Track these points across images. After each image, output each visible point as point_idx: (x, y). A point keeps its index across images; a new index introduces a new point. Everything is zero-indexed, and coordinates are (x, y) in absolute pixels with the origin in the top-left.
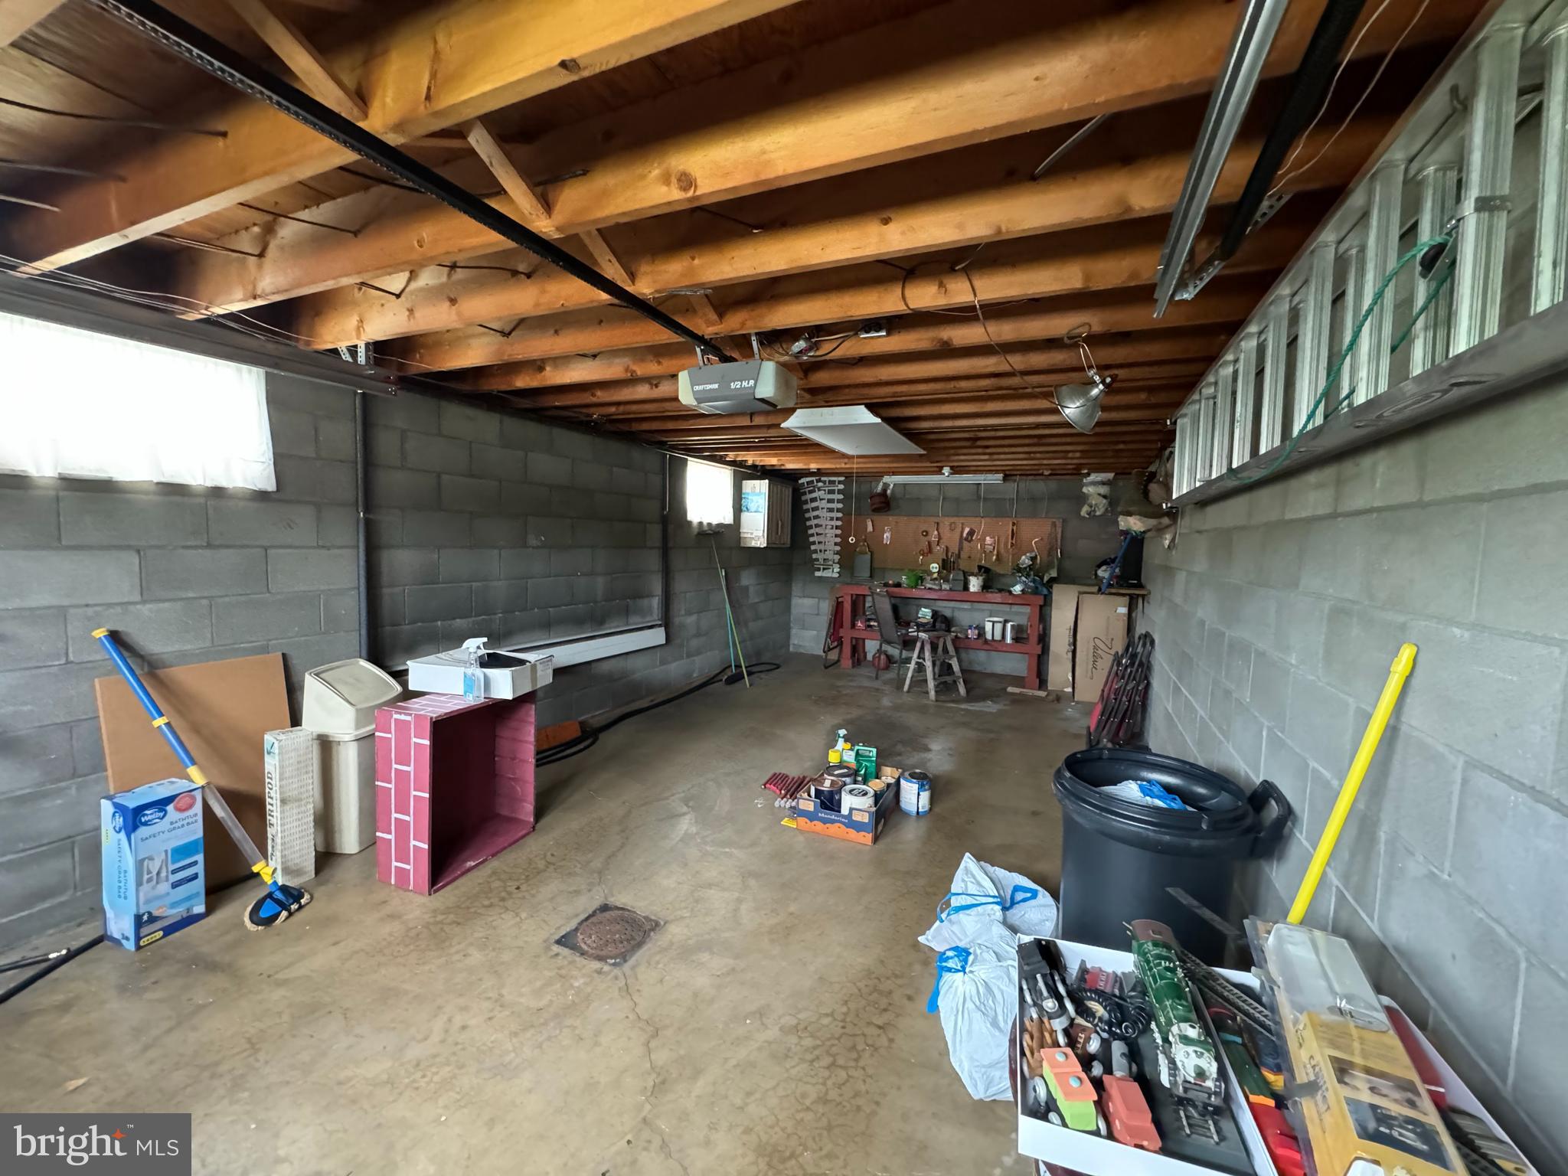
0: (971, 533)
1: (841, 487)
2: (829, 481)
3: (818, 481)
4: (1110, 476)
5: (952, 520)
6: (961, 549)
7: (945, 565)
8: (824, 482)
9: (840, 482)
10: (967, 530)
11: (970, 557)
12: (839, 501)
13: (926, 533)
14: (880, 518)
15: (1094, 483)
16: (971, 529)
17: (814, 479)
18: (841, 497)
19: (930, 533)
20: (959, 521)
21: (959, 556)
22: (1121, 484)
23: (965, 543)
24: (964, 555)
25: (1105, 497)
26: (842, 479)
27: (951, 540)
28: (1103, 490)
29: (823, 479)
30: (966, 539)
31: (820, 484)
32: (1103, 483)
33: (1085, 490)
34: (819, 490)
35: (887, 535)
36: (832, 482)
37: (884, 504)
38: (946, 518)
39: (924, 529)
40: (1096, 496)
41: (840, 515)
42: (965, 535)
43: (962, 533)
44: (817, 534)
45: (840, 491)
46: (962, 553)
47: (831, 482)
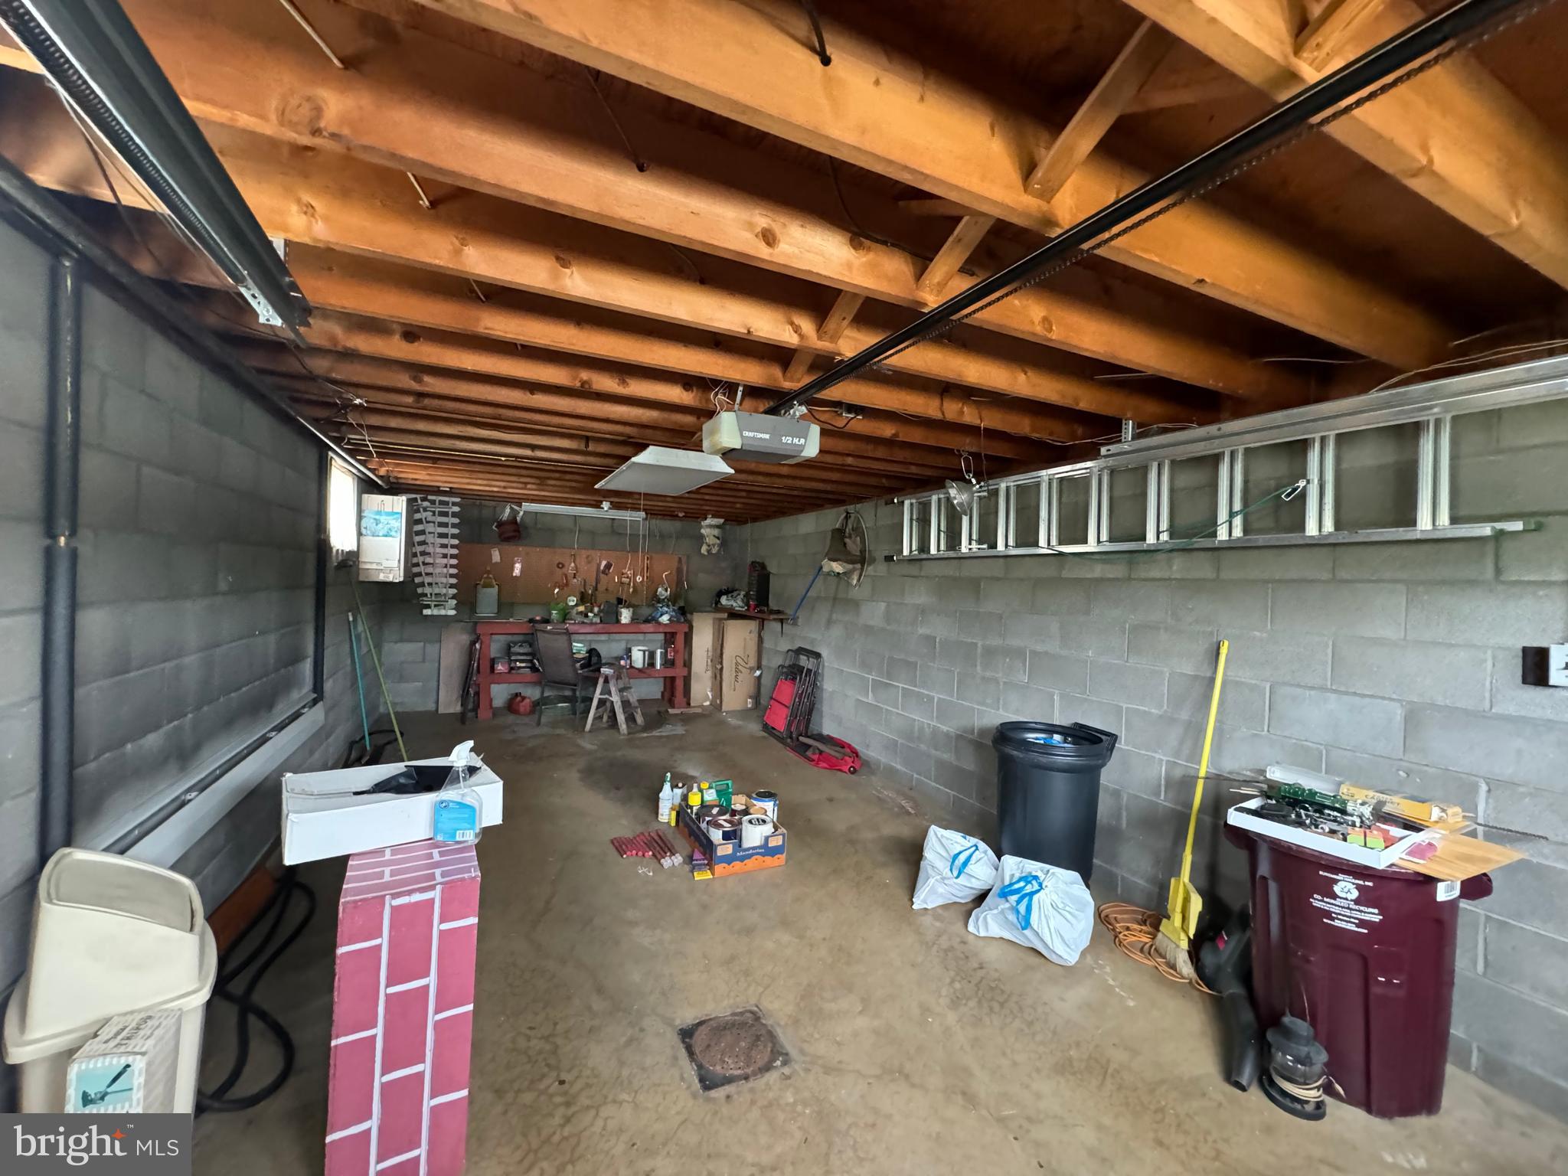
0: (608, 566)
1: (456, 509)
2: (440, 501)
3: (424, 499)
4: (722, 521)
5: (590, 552)
6: (598, 581)
7: (583, 599)
8: (433, 502)
9: (454, 504)
10: (604, 563)
11: (607, 590)
12: (454, 526)
13: (560, 566)
14: (510, 548)
15: (710, 526)
16: (608, 562)
17: (418, 496)
18: (456, 521)
19: (566, 565)
20: (596, 554)
21: (596, 589)
22: (728, 527)
23: (602, 575)
24: (601, 587)
25: (718, 538)
26: (458, 500)
27: (588, 572)
28: (716, 532)
29: (430, 497)
30: (604, 572)
31: (426, 504)
32: (718, 527)
33: (703, 531)
34: (425, 510)
35: (518, 566)
36: (446, 503)
37: (513, 532)
38: (583, 551)
39: (561, 560)
40: (712, 537)
41: (456, 542)
42: (602, 568)
43: (599, 565)
44: (424, 564)
45: (454, 515)
46: (599, 585)
47: (442, 503)
